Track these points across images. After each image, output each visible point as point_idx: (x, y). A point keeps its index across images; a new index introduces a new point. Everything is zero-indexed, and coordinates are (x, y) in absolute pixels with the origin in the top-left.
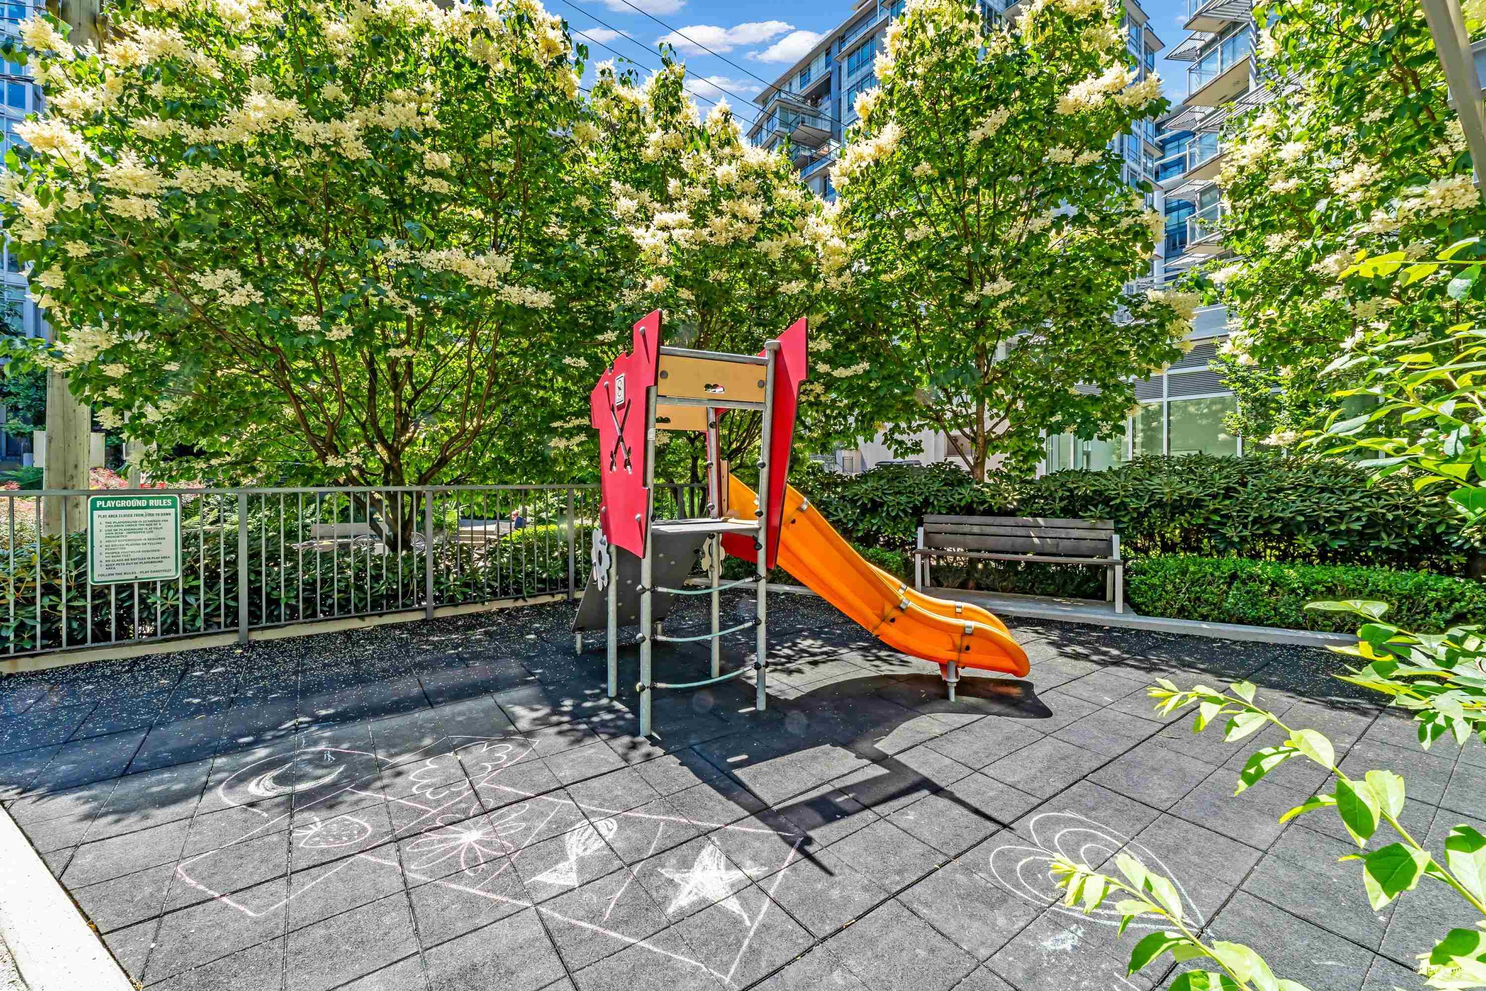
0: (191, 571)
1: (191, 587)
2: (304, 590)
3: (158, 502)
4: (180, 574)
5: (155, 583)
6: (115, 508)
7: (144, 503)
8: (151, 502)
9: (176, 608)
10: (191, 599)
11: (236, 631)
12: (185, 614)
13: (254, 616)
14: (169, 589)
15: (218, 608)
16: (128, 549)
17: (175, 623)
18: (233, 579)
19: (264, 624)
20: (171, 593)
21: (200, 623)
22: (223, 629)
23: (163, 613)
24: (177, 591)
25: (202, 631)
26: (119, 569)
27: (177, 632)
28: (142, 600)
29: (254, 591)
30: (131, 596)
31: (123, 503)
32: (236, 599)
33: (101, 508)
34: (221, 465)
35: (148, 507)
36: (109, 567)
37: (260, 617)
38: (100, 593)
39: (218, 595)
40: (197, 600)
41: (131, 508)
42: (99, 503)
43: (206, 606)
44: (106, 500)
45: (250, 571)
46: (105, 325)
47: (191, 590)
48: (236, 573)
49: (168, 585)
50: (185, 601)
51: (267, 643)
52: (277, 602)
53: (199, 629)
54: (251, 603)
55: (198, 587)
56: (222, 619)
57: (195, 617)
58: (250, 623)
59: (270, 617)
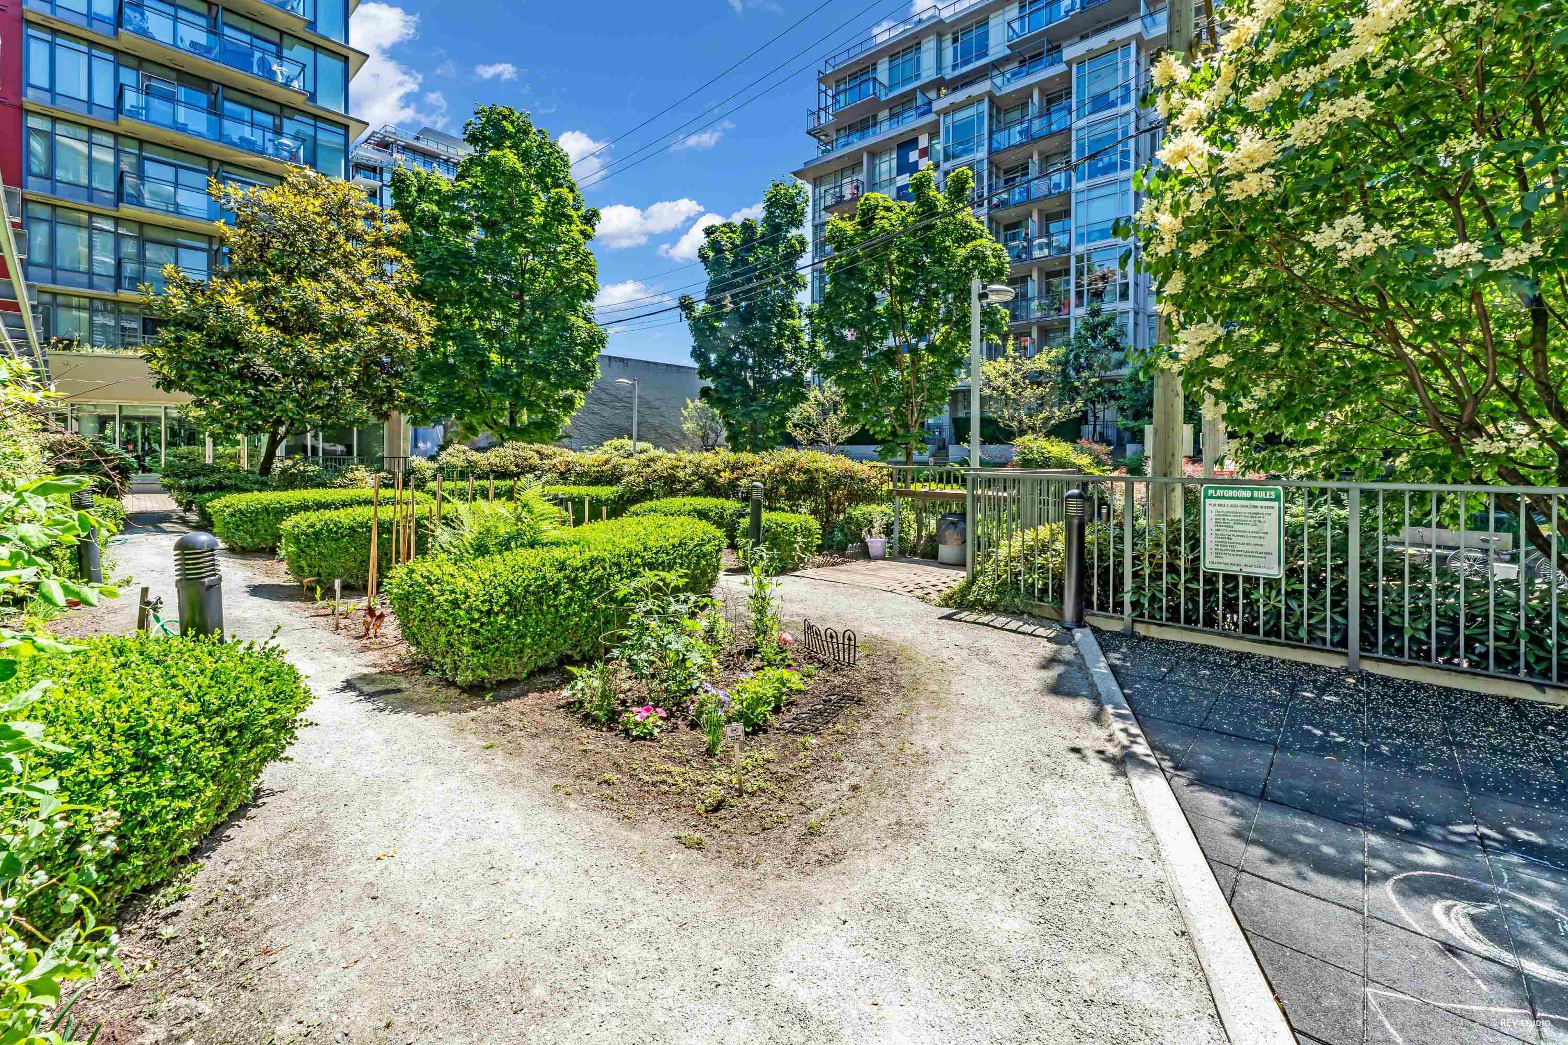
0: (1293, 573)
1: (1294, 591)
2: (1438, 624)
3: (1261, 494)
4: (1282, 574)
5: (1257, 579)
6: (1223, 498)
7: (1247, 494)
8: (1256, 494)
9: (1279, 611)
10: (1294, 604)
11: (1346, 654)
12: (1287, 619)
13: (1367, 641)
14: (1271, 588)
15: (1323, 621)
16: (1235, 539)
17: (1277, 624)
18: (1341, 591)
19: (1380, 654)
20: (1274, 593)
21: (1303, 633)
22: (1328, 647)
23: (1265, 613)
24: (1279, 593)
25: (1305, 643)
26: (1227, 559)
27: (1279, 636)
28: (1246, 595)
29: (1368, 611)
30: (1236, 588)
31: (1230, 493)
32: (1345, 614)
33: (1212, 497)
34: (1312, 454)
35: (1252, 498)
36: (1218, 555)
37: (1376, 644)
38: (1210, 579)
39: (1324, 605)
40: (1301, 606)
41: (1237, 498)
42: (1210, 492)
43: (1310, 616)
44: (1216, 489)
45: (1363, 585)
46: (1210, 320)
47: (1295, 594)
48: (1345, 583)
49: (1271, 584)
50: (1288, 607)
51: (1386, 680)
52: (1400, 631)
53: (1301, 640)
54: (1363, 625)
55: (1301, 592)
56: (1328, 635)
57: (1298, 626)
58: (1362, 649)
59: (1388, 646)
